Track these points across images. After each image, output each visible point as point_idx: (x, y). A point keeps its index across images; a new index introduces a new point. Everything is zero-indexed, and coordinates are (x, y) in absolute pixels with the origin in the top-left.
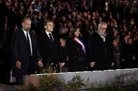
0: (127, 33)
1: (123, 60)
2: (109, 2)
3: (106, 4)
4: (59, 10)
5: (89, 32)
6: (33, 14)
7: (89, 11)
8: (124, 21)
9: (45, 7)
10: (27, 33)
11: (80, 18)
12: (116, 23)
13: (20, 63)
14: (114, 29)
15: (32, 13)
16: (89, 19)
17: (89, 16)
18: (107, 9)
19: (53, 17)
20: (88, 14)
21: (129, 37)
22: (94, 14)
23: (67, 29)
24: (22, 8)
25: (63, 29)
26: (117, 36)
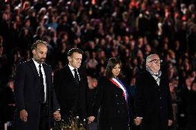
0: (189, 74)
1: (183, 115)
2: (164, 23)
3: (160, 25)
4: (85, 31)
5: (131, 68)
6: (44, 35)
7: (133, 34)
8: (186, 54)
9: (64, 24)
10: (40, 66)
11: (119, 44)
12: (174, 57)
13: (27, 113)
14: (171, 66)
15: (43, 33)
16: (132, 48)
17: (133, 43)
18: (159, 33)
19: (76, 41)
20: (130, 40)
21: (193, 79)
22: (141, 40)
23: (96, 62)
24: (28, 24)
25: (91, 61)
26: (174, 76)
